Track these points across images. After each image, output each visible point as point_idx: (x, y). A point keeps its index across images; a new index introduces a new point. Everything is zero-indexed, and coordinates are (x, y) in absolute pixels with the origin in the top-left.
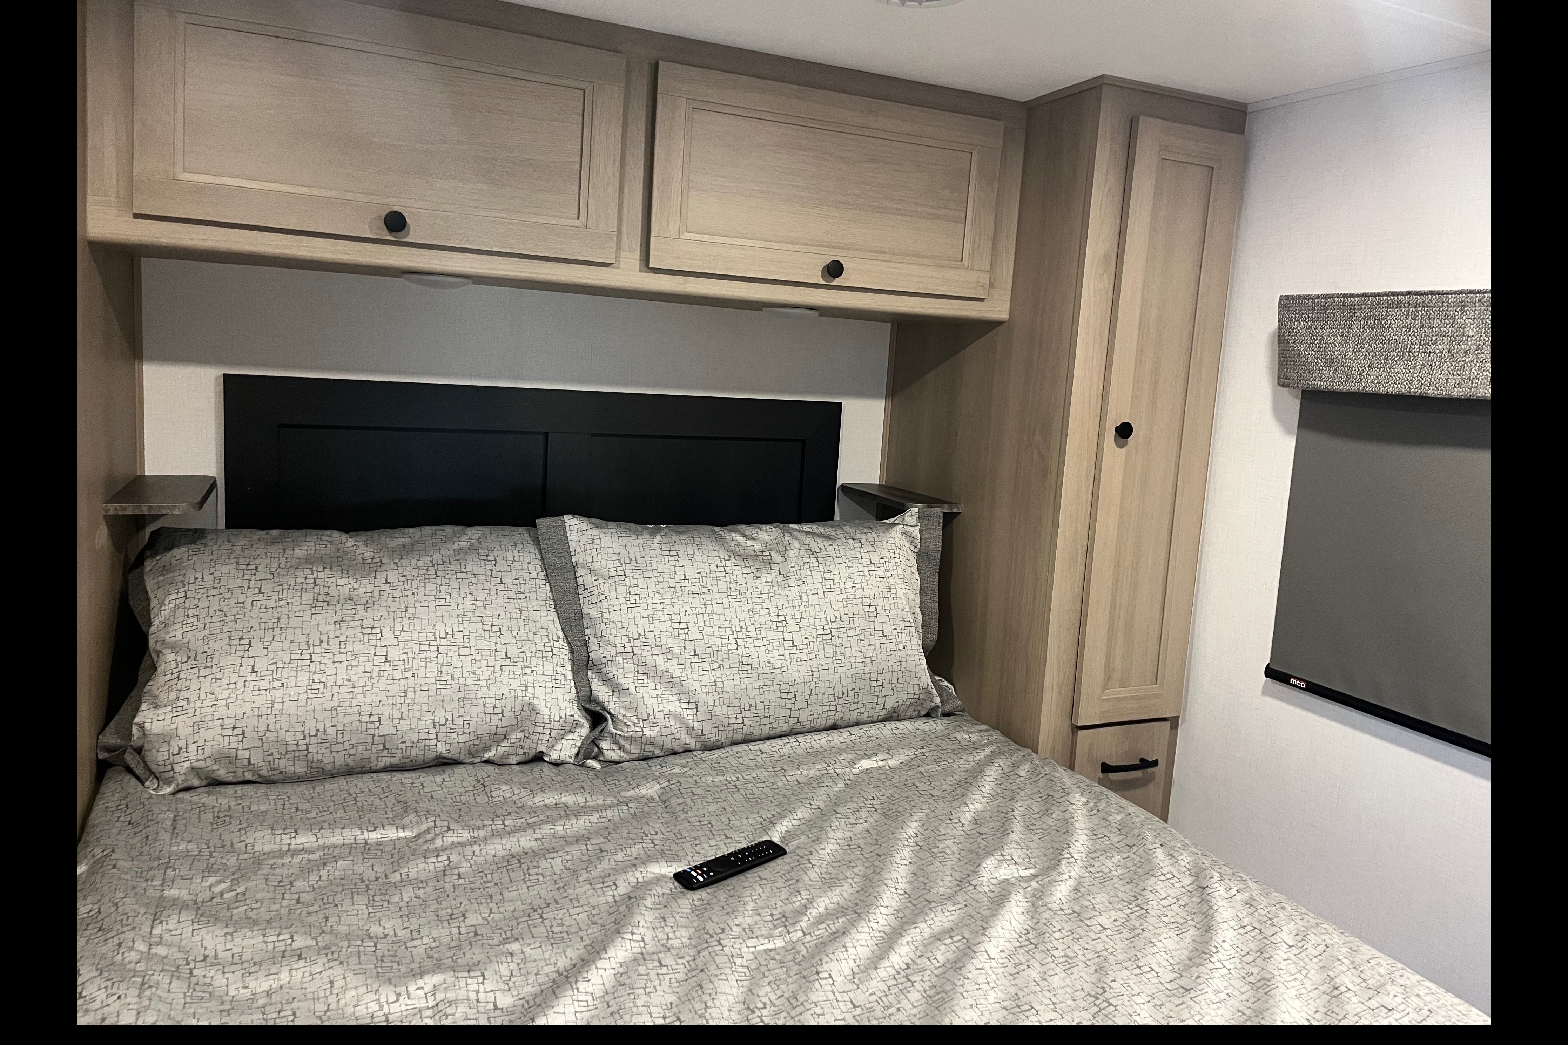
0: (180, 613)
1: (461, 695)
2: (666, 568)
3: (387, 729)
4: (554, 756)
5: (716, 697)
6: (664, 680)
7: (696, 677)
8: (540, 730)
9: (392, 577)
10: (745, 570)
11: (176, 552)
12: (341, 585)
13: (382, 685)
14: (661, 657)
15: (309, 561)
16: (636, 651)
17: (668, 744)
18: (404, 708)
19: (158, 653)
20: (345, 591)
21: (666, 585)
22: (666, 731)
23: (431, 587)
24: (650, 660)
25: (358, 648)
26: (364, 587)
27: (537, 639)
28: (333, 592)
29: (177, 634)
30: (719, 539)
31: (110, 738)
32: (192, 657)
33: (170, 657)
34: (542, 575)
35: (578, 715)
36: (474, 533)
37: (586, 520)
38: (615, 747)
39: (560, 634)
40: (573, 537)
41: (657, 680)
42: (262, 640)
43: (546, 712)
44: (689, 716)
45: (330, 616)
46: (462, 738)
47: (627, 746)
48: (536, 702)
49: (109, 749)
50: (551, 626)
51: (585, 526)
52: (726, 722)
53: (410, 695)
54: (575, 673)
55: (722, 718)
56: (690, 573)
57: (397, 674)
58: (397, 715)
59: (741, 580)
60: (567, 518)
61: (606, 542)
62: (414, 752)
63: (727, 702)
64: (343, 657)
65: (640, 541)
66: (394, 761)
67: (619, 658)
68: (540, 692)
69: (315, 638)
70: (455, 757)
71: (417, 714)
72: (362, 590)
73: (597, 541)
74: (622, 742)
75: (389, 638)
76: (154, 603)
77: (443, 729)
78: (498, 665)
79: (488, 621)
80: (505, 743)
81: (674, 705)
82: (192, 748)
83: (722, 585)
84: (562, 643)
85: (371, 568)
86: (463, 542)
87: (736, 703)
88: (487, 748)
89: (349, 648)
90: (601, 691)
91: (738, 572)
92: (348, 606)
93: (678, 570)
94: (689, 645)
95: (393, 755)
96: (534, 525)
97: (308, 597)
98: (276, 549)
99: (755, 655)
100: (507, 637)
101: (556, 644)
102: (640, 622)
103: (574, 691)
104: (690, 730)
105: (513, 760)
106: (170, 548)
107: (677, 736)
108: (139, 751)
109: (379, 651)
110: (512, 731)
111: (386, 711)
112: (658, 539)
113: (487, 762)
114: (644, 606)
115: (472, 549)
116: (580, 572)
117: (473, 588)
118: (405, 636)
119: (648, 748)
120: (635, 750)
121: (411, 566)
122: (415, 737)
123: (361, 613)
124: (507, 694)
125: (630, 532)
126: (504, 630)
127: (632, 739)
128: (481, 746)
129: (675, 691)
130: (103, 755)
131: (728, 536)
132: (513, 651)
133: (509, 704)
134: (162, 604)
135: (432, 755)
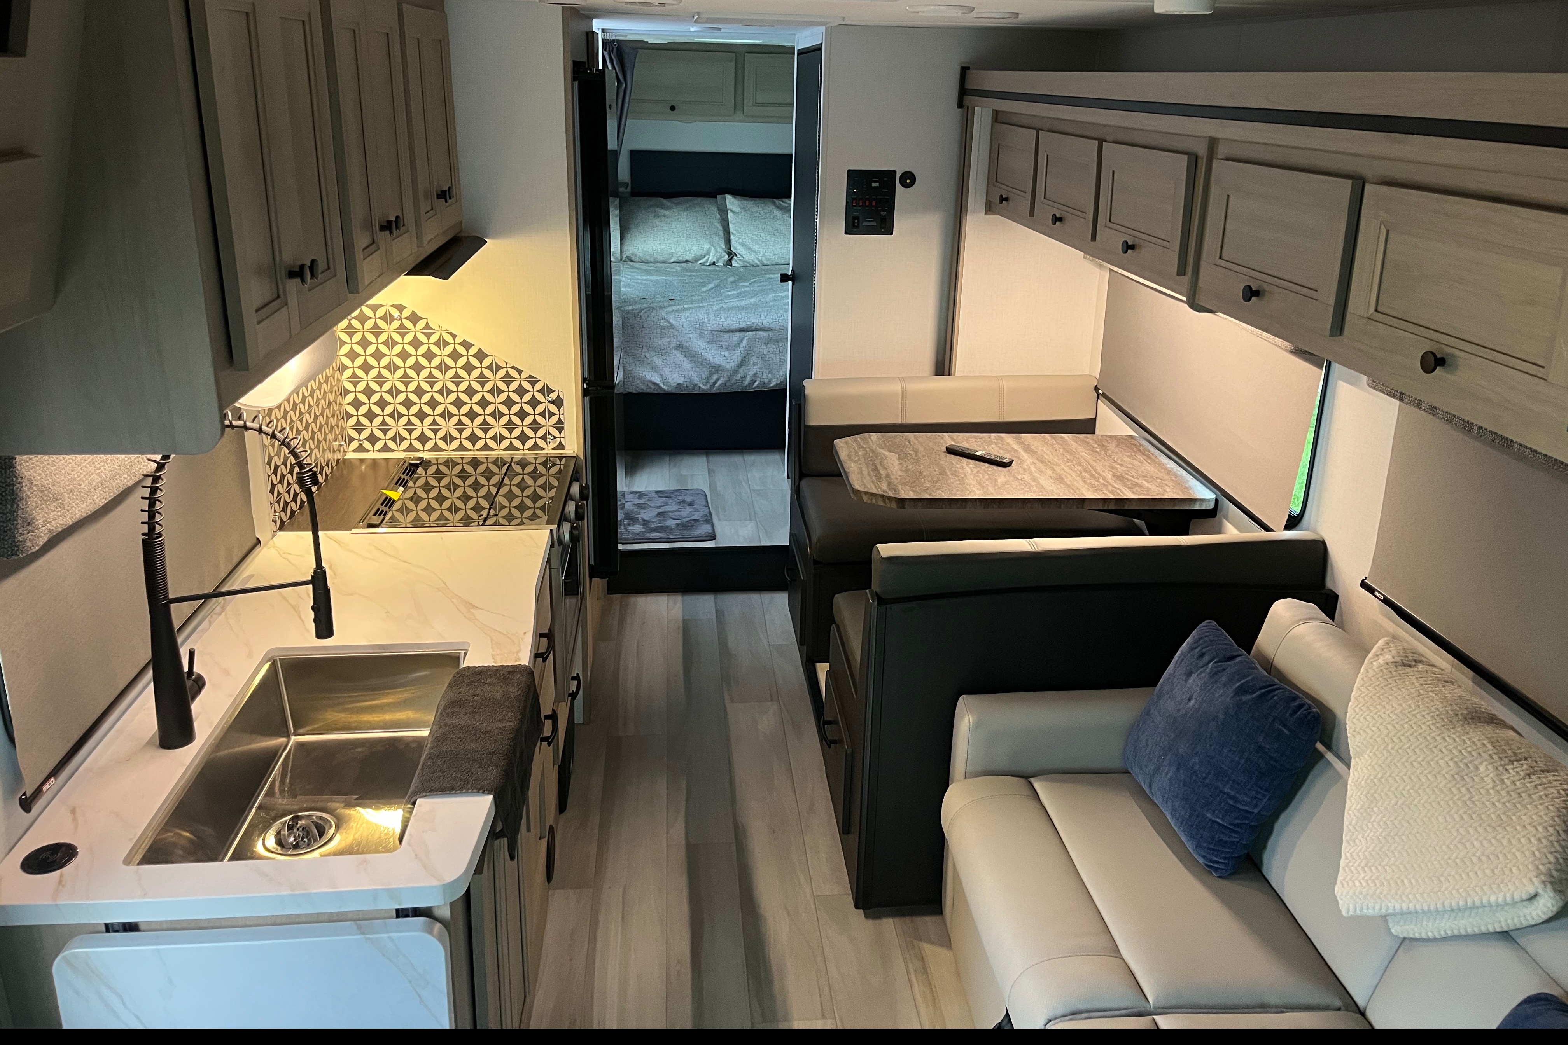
2: (754, 210)
3: (673, 251)
4: (718, 263)
9: (675, 210)
17: (751, 263)
20: (662, 214)
21: (753, 215)
23: (685, 213)
27: (715, 230)
30: (774, 203)
34: (717, 213)
35: (725, 253)
36: (699, 199)
37: (731, 196)
38: (736, 263)
39: (722, 229)
40: (727, 201)
42: (642, 225)
44: (758, 256)
45: (659, 220)
46: (692, 256)
47: (739, 263)
50: (719, 227)
52: (769, 259)
53: (678, 242)
54: (725, 241)
56: (762, 212)
57: (675, 236)
58: (675, 247)
59: (778, 215)
60: (727, 196)
61: (736, 202)
62: (680, 258)
63: (769, 252)
64: (662, 231)
65: (747, 202)
66: (675, 260)
67: (737, 238)
68: (714, 245)
69: (655, 225)
70: (691, 261)
71: (680, 247)
72: (666, 214)
73: (733, 202)
75: (673, 226)
77: (687, 252)
78: (703, 236)
79: (700, 223)
80: (704, 259)
83: (772, 216)
86: (696, 202)
87: (772, 253)
89: (663, 228)
90: (733, 248)
92: (662, 217)
93: (757, 211)
94: (759, 234)
96: (716, 198)
97: (653, 215)
99: (779, 238)
100: (706, 229)
101: (720, 231)
102: (743, 226)
103: (724, 246)
104: (760, 262)
105: (707, 265)
107: (755, 262)
109: (670, 229)
110: (706, 256)
111: (672, 246)
112: (753, 202)
113: (699, 263)
114: (746, 221)
115: (699, 203)
116: (728, 212)
117: (697, 214)
118: (677, 226)
119: (746, 264)
120: (742, 264)
121: (679, 208)
122: (679, 254)
123: (666, 219)
124: (705, 244)
125: (745, 200)
126: (705, 226)
127: (740, 260)
128: (698, 259)
131: (777, 201)
132: (707, 233)
133: (705, 247)
135: (684, 260)
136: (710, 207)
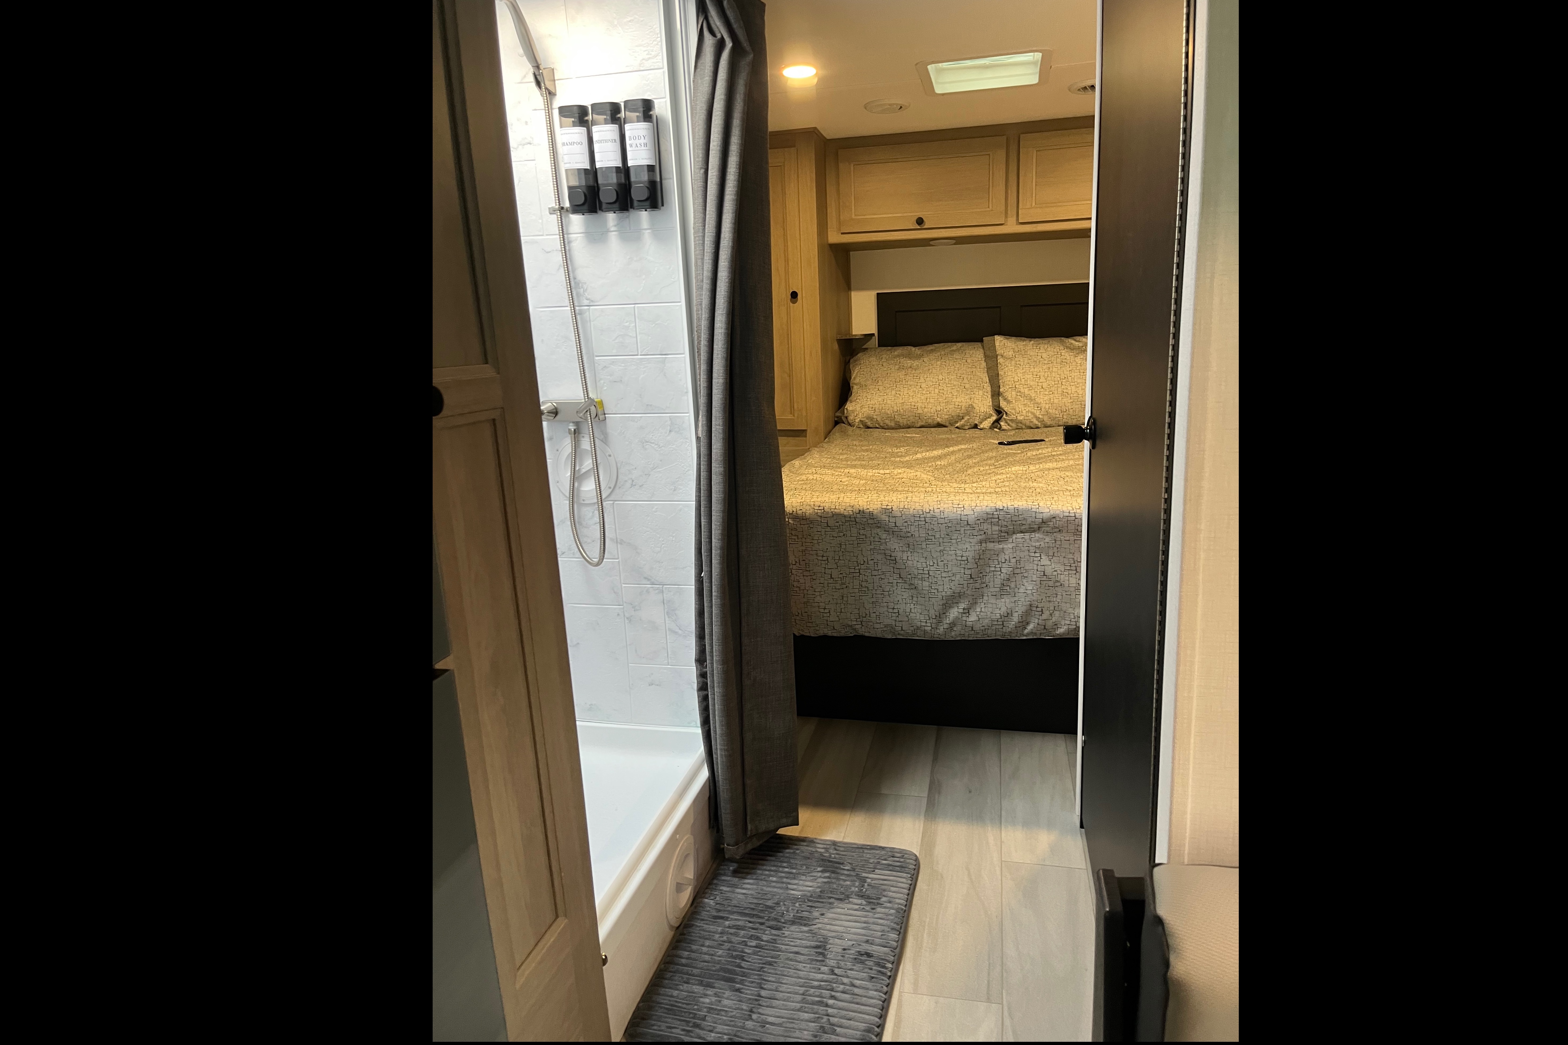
0: (859, 374)
1: (946, 401)
2: (1033, 354)
3: (920, 411)
4: (982, 426)
5: (1050, 405)
6: (1028, 398)
7: (1042, 397)
8: (975, 415)
9: (925, 359)
10: (1071, 354)
11: (859, 355)
12: (909, 362)
13: (919, 396)
14: (1027, 389)
15: (898, 356)
16: (1017, 386)
17: (1028, 424)
18: (926, 404)
19: (852, 387)
20: (909, 365)
21: (1032, 360)
22: (1026, 418)
23: (939, 363)
24: (1022, 390)
25: (911, 383)
26: (916, 363)
27: (978, 382)
28: (905, 365)
29: (857, 381)
30: (1062, 343)
31: (838, 414)
32: (861, 386)
33: (855, 387)
34: (984, 359)
35: (992, 412)
36: (959, 345)
37: (1003, 337)
38: (1006, 424)
39: (988, 381)
40: (997, 344)
41: (1025, 398)
42: (882, 381)
43: (978, 408)
44: (1038, 413)
45: (903, 372)
46: (946, 417)
47: (1011, 424)
48: (974, 404)
49: (837, 417)
50: (984, 378)
51: (1002, 339)
52: (1054, 416)
53: (928, 400)
54: (993, 396)
55: (1052, 414)
56: (1044, 355)
57: (924, 392)
58: (923, 406)
59: (1068, 358)
60: (997, 337)
61: (1009, 344)
62: (930, 421)
63: (1055, 408)
64: (906, 386)
65: (1024, 343)
66: (923, 424)
67: (1010, 390)
68: (976, 401)
69: (898, 380)
70: (944, 424)
71: (930, 407)
72: (915, 364)
73: (1006, 344)
74: (1008, 422)
75: (922, 380)
76: (852, 372)
77: (939, 413)
78: (961, 390)
79: (959, 375)
80: (963, 421)
81: (1032, 408)
82: (860, 414)
83: (1059, 360)
84: (988, 384)
85: (919, 357)
86: (954, 348)
87: (1060, 408)
88: (957, 422)
89: (909, 383)
90: (1003, 404)
91: (1067, 355)
92: (910, 369)
93: (1039, 354)
94: (1040, 384)
95: (922, 422)
96: (982, 341)
97: (897, 367)
98: (888, 353)
99: (1070, 388)
100: (966, 381)
101: (985, 385)
102: (1019, 375)
103: (991, 402)
104: (1038, 418)
105: (967, 427)
106: (857, 354)
107: (1032, 420)
108: (846, 417)
109: (918, 384)
110: (965, 416)
111: (920, 405)
112: (1032, 342)
113: (957, 427)
114: (1022, 369)
115: (958, 350)
116: (999, 357)
117: (954, 363)
118: (928, 379)
119: (1020, 425)
120: (1014, 425)
121: (932, 356)
122: (929, 415)
123: (914, 372)
124: (963, 401)
125: (1021, 340)
126: (965, 378)
127: (1011, 420)
128: (954, 421)
129: (1032, 403)
130: (836, 419)
131: (1067, 341)
132: (967, 386)
133: (964, 404)
134: (854, 371)
135: (935, 422)
136: (974, 354)
